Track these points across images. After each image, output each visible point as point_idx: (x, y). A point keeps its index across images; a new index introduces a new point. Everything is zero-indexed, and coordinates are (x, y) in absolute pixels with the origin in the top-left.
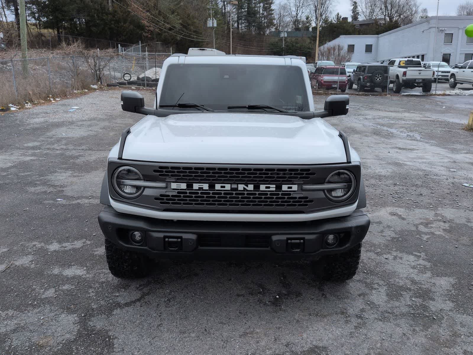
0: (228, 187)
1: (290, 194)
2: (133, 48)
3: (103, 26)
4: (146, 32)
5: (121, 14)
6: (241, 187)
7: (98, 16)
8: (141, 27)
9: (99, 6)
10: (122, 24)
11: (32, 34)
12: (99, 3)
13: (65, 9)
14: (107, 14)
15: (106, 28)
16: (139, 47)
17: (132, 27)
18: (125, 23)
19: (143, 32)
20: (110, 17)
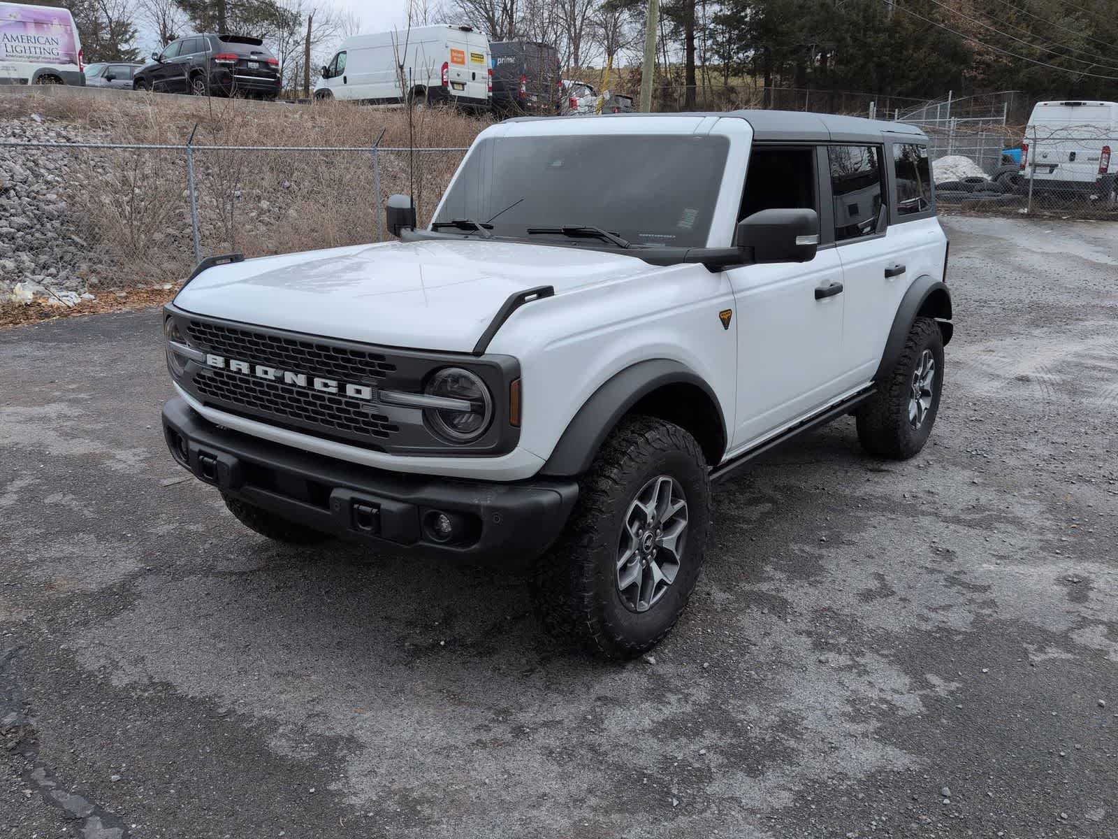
0: (272, 373)
1: (357, 406)
2: (925, 109)
3: (861, 62)
4: (972, 68)
5: (911, 27)
6: (289, 377)
7: (855, 40)
8: (960, 56)
9: (861, 15)
10: (911, 52)
11: (712, 91)
12: (862, 7)
13: (784, 28)
14: (877, 31)
15: (871, 65)
16: (947, 105)
17: (934, 57)
18: (917, 48)
19: (962, 67)
20: (883, 37)
